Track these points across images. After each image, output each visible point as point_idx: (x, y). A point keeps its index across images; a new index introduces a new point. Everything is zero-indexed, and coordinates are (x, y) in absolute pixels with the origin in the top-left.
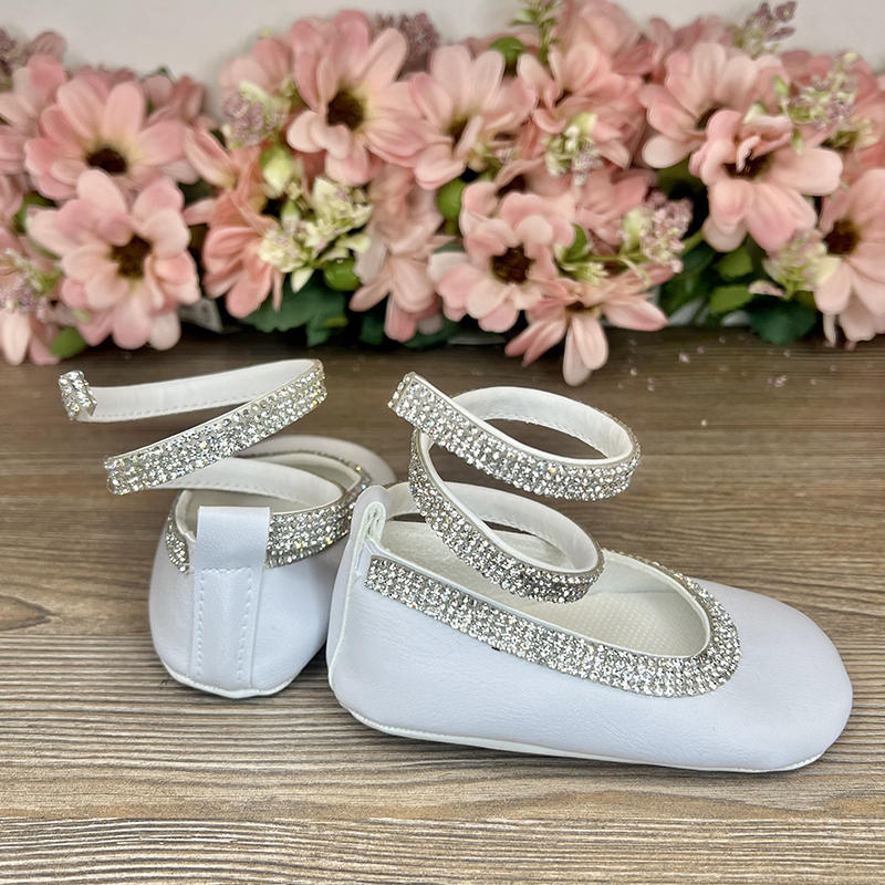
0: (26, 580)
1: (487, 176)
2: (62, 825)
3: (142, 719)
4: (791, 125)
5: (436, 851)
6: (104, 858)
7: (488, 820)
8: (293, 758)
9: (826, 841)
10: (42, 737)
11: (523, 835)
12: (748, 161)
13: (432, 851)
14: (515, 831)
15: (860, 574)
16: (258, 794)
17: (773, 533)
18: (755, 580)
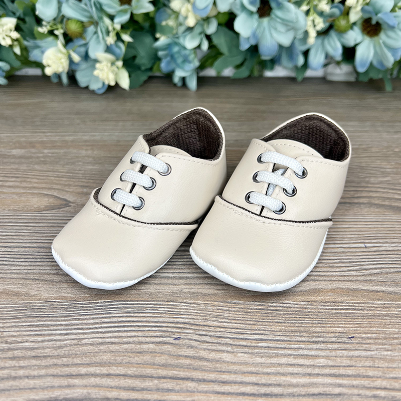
0: (59, 187)
2: (84, 304)
5: (262, 317)
6: (106, 320)
7: (284, 302)
8: (189, 271)
11: (301, 309)
13: (260, 317)
14: (297, 308)
16: (175, 289)
17: (388, 166)
18: (384, 188)
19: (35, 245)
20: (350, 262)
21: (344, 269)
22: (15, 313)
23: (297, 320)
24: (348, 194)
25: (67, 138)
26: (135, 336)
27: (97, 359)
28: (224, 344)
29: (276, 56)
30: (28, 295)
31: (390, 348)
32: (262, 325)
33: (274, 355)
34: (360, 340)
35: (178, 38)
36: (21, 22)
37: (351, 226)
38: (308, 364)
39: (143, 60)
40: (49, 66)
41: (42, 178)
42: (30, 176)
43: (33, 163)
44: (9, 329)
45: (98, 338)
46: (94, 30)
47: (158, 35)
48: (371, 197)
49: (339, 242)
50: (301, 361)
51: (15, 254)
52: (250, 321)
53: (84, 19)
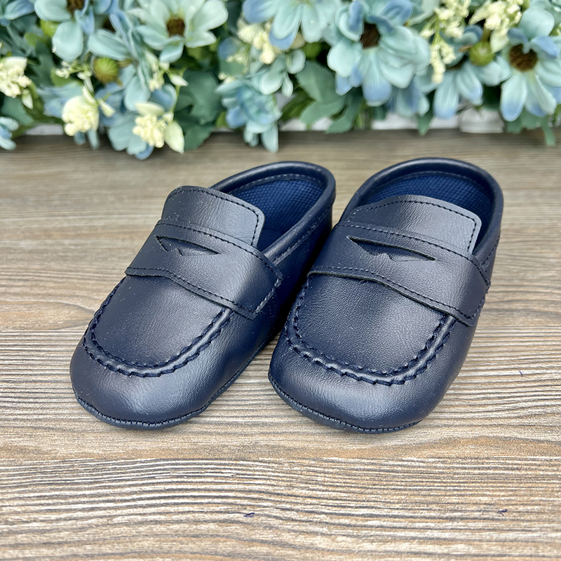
19: (49, 378)
20: (499, 398)
21: (490, 408)
22: (19, 479)
23: (423, 486)
24: (495, 297)
25: (96, 223)
26: (189, 512)
27: (135, 546)
28: (316, 522)
29: (388, 101)
30: (38, 451)
32: (371, 494)
33: (390, 538)
34: (516, 515)
35: (250, 79)
36: (32, 63)
37: (500, 344)
38: (440, 552)
39: (202, 110)
40: (70, 122)
41: (61, 281)
42: (44, 279)
43: (49, 260)
44: (11, 503)
45: (136, 514)
46: (134, 71)
47: (222, 76)
48: (528, 300)
49: (482, 368)
50: (430, 548)
51: (21, 392)
52: (355, 487)
53: (120, 57)
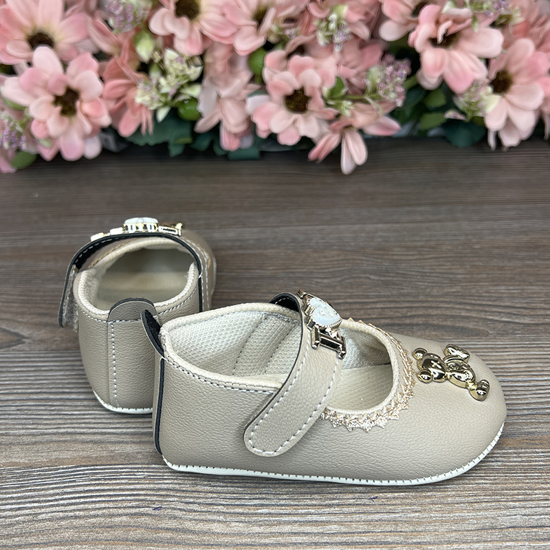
0: (8, 316)
1: (280, 46)
2: (42, 471)
3: (85, 403)
4: (471, 14)
6: (69, 490)
9: (493, 464)
10: (25, 417)
12: (444, 36)
15: (512, 297)
17: (460, 272)
18: (449, 303)
31: (420, 508)
